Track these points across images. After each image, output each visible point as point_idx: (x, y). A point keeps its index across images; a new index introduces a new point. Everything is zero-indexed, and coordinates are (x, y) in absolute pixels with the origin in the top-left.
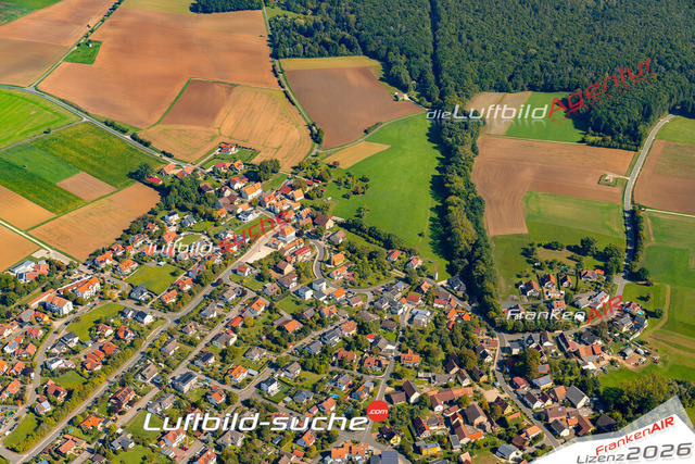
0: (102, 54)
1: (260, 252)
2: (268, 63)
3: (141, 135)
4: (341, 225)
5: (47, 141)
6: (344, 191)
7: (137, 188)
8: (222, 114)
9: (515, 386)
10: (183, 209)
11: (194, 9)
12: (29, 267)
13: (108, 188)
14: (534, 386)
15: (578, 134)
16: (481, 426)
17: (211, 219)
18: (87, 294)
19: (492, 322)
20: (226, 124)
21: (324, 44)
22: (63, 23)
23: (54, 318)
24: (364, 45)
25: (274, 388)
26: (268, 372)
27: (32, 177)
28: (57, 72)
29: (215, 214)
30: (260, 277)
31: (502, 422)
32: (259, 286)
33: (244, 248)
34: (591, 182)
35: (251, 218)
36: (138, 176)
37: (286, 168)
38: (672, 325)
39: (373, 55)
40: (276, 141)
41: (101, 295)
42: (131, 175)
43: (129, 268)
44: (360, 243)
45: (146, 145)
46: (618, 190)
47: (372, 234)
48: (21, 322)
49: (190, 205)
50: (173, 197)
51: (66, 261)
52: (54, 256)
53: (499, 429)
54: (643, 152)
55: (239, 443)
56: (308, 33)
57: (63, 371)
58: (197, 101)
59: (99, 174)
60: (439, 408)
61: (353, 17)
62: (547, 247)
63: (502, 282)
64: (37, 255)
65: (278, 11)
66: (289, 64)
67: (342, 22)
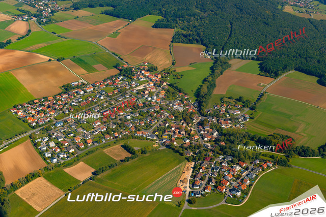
0: (120, 35)
1: (141, 87)
2: (169, 43)
3: (121, 57)
4: (168, 85)
5: (94, 55)
6: (174, 77)
7: (115, 70)
8: (148, 55)
9: (198, 128)
10: (124, 75)
11: (153, 27)
12: (76, 83)
13: (106, 68)
14: (204, 128)
15: (259, 72)
16: (183, 134)
17: (131, 79)
18: (88, 91)
19: (201, 113)
20: (148, 58)
21: (189, 40)
22: (111, 27)
23: (78, 95)
24: (202, 42)
25: (129, 117)
26: (129, 114)
27: (86, 63)
28: (104, 39)
29: (132, 77)
30: (138, 93)
31: (189, 134)
32: (136, 95)
33: (136, 86)
34: (255, 84)
35: (142, 79)
36: (116, 67)
37: (159, 69)
38: (256, 122)
39: (204, 45)
40: (161, 63)
41: (92, 92)
42: (114, 66)
43: (103, 87)
44: (172, 90)
45: (122, 60)
46: (262, 88)
47: (177, 88)
48: (69, 94)
49: (126, 75)
50: (123, 72)
51: (86, 83)
52: (84, 82)
53: (188, 136)
54: (278, 79)
55: (114, 127)
56: (185, 36)
57: (74, 105)
58: (142, 51)
59: (105, 65)
60: (173, 129)
61: (202, 33)
62: (228, 98)
63: (209, 105)
64: (80, 81)
65: (180, 30)
66: (175, 44)
67: (198, 34)
